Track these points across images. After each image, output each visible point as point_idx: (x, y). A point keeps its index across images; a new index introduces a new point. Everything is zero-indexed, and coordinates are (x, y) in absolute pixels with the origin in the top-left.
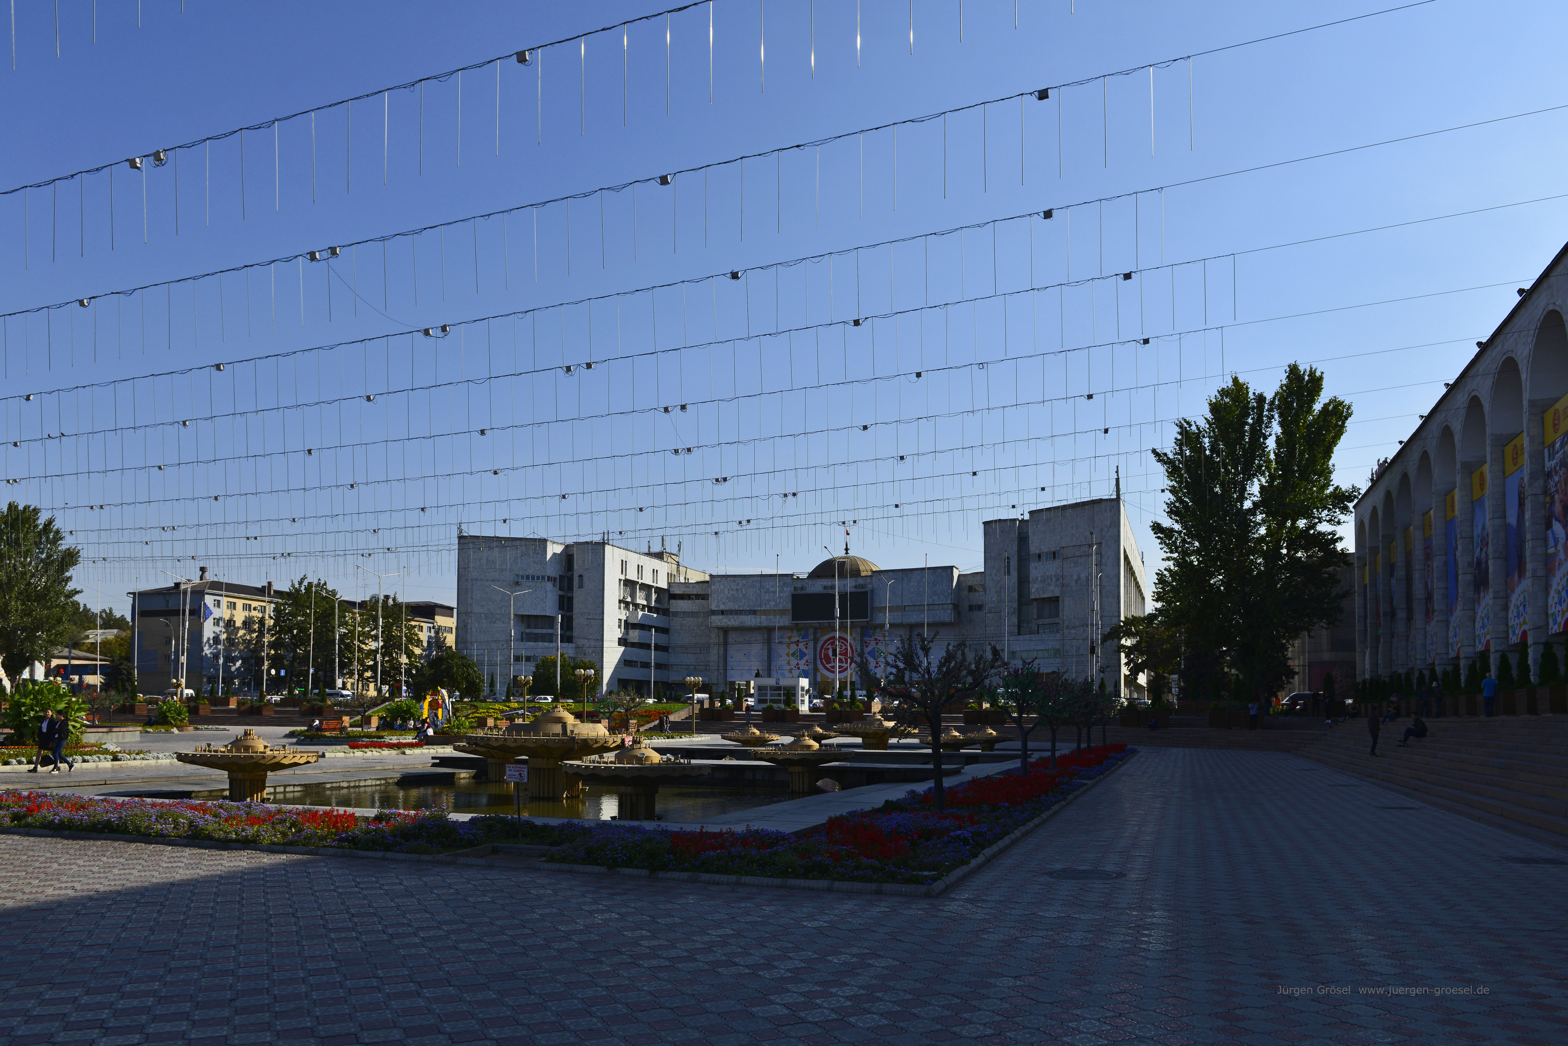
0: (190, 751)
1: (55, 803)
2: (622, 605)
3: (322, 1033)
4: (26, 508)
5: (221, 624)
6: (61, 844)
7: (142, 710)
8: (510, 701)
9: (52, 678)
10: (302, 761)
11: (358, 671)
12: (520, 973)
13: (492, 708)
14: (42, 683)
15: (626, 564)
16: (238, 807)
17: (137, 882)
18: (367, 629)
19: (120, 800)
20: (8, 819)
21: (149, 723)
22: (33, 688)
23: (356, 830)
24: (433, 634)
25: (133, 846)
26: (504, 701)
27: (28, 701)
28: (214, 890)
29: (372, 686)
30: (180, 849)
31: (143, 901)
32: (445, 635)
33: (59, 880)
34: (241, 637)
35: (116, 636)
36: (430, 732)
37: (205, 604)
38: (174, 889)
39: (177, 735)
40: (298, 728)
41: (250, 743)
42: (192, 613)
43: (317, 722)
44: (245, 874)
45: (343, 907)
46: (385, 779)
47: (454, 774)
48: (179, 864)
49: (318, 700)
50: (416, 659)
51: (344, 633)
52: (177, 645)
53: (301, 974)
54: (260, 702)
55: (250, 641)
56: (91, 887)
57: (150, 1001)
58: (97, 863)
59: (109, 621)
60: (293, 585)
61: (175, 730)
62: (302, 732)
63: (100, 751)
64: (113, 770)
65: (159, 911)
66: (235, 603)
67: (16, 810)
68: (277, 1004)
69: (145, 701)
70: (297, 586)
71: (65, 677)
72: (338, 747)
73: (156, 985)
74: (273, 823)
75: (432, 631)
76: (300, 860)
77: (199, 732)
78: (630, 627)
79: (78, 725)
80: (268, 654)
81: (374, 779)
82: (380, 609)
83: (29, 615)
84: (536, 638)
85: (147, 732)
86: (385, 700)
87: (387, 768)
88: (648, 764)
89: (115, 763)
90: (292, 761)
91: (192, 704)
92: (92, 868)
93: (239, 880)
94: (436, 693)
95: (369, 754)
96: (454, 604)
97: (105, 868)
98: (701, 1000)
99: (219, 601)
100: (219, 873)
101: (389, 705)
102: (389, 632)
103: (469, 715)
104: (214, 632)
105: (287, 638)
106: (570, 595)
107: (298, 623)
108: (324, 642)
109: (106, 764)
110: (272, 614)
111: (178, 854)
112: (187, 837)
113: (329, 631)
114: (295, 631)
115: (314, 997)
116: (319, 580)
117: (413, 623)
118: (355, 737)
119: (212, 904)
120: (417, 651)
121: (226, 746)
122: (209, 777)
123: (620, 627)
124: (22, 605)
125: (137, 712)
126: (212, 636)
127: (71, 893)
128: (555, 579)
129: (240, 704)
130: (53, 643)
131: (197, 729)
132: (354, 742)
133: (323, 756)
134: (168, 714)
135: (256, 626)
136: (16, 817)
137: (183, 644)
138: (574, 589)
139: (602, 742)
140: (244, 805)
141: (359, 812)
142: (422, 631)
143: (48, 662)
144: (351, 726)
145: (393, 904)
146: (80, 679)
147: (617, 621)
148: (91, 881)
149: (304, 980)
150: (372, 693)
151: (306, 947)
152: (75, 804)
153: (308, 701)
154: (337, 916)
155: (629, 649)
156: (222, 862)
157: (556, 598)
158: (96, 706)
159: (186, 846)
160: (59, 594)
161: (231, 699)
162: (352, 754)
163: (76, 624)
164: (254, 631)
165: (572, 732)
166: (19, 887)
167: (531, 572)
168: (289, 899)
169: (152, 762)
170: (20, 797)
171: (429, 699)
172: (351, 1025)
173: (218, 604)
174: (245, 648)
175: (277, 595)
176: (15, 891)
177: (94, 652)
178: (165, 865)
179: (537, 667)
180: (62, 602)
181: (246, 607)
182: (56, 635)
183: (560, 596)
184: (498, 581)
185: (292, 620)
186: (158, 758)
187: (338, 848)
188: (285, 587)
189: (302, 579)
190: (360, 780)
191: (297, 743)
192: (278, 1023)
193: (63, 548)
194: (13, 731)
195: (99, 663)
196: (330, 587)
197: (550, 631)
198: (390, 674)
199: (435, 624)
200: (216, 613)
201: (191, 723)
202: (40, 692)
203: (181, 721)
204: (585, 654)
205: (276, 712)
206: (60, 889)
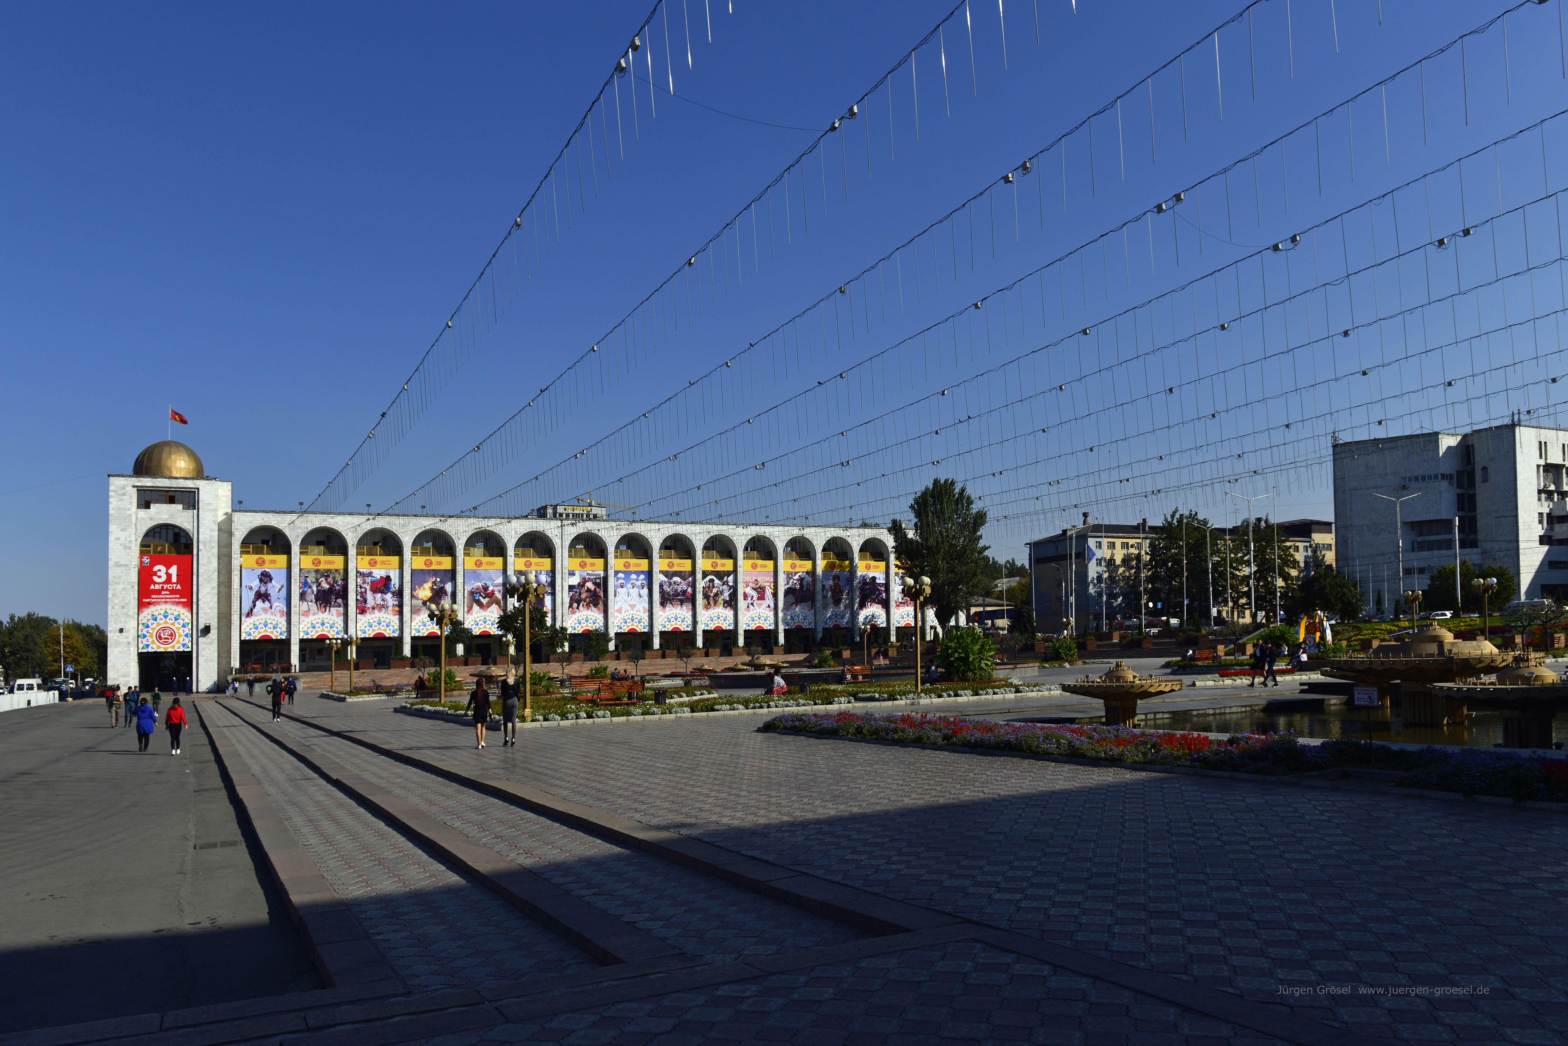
0: (1072, 683)
1: (971, 726)
2: (1543, 496)
3: (1152, 909)
4: (946, 481)
5: (1103, 564)
6: (975, 759)
7: (1040, 648)
8: (1399, 620)
9: (971, 624)
10: (1167, 689)
11: (1232, 597)
12: (1337, 882)
13: (1378, 629)
14: (963, 628)
15: (1546, 446)
16: (1109, 732)
17: (1027, 789)
18: (1240, 555)
19: (1018, 724)
20: (940, 739)
21: (1046, 659)
22: (957, 634)
23: (1207, 752)
24: (1310, 553)
25: (1027, 761)
26: (1392, 620)
27: (953, 645)
28: (1084, 798)
29: (1247, 612)
30: (1061, 765)
31: (1030, 803)
32: (1323, 553)
33: (973, 785)
34: (1121, 574)
35: (1019, 583)
36: (1304, 657)
37: (1088, 546)
38: (1053, 796)
39: (1069, 669)
40: (1174, 659)
41: (1121, 674)
42: (1078, 556)
43: (1191, 652)
44: (1110, 787)
45: (1187, 817)
46: (1250, 706)
47: (1323, 700)
48: (1060, 777)
49: (1193, 630)
50: (1293, 581)
51: (1217, 561)
52: (1066, 586)
53: (1143, 865)
54: (1139, 635)
55: (1129, 577)
56: (995, 791)
57: (1030, 874)
58: (1000, 774)
59: (1013, 570)
60: (1166, 520)
61: (1067, 665)
62: (1177, 662)
63: (1006, 684)
64: (1016, 700)
65: (1041, 811)
66: (1114, 543)
67: (946, 731)
68: (1121, 885)
69: (1043, 639)
70: (1169, 519)
71: (981, 623)
72: (1209, 676)
73: (1035, 863)
74: (1136, 745)
75: (1309, 550)
76: (1157, 777)
77: (1087, 666)
78: (1555, 521)
79: (989, 663)
80: (1145, 589)
81: (1239, 706)
82: (1251, 534)
83: (952, 572)
84: (1431, 546)
85: (1044, 667)
86: (1261, 625)
87: (1253, 695)
88: (1538, 685)
89: (1017, 694)
90: (1158, 690)
91: (1081, 640)
92: (996, 778)
93: (1105, 791)
94: (1311, 617)
95: (1239, 682)
96: (1331, 518)
97: (1006, 778)
98: (1526, 923)
99: (1100, 543)
100: (1089, 785)
101: (1264, 631)
102: (1262, 556)
103: (1352, 637)
104: (1097, 572)
105: (1162, 571)
106: (1471, 492)
107: (1172, 556)
108: (1198, 572)
109: (1012, 696)
110: (1148, 550)
111: (1060, 769)
112: (1067, 755)
113: (1203, 560)
114: (1170, 564)
115: (1150, 883)
116: (1191, 511)
117: (1288, 544)
118: (1226, 665)
119: (1081, 809)
120: (1294, 573)
121: (1101, 677)
122: (1090, 706)
123: (1541, 522)
124: (947, 563)
125: (1037, 650)
126: (1095, 576)
127: (982, 795)
128: (1451, 476)
129: (1122, 638)
130: (971, 594)
131: (1085, 663)
132: (1224, 670)
133: (1194, 684)
134: (1061, 650)
135: (1134, 563)
136: (946, 737)
137: (1071, 586)
138: (1477, 485)
139: (1487, 662)
140: (1113, 729)
141: (1213, 736)
142: (1298, 551)
143: (968, 611)
144: (1226, 654)
145: (1232, 817)
146: (992, 623)
147: (1537, 515)
148: (995, 787)
149: (1144, 870)
150: (1248, 620)
151: (1150, 846)
152: (986, 727)
153: (1184, 632)
154: (1180, 824)
155: (1556, 548)
156: (1093, 776)
157: (1454, 498)
158: (1004, 647)
159: (1066, 763)
160: (973, 550)
161: (1114, 634)
162: (1221, 683)
163: (987, 576)
164: (1132, 568)
165: (1450, 651)
166: (948, 789)
167: (1420, 472)
168: (1142, 808)
169: (1046, 693)
170: (948, 723)
171: (1303, 623)
172: (1176, 905)
173: (1099, 546)
174: (1125, 584)
175: (1152, 531)
176: (945, 792)
177: (1002, 599)
178: (1048, 777)
179: (1432, 579)
180: (975, 557)
181: (1125, 546)
182: (973, 587)
183: (1458, 495)
184: (1381, 487)
185: (1166, 553)
186: (1050, 690)
187: (1191, 767)
188: (1158, 522)
189: (1174, 512)
190: (1225, 707)
191: (1172, 674)
192: (1119, 898)
193: (974, 511)
194: (944, 670)
195: (1005, 608)
196: (1201, 517)
197: (1447, 537)
198: (1264, 601)
199: (1312, 542)
200: (1099, 554)
201: (1080, 657)
202: (962, 636)
203: (1071, 656)
204: (1495, 559)
205: (1155, 644)
206: (974, 791)
